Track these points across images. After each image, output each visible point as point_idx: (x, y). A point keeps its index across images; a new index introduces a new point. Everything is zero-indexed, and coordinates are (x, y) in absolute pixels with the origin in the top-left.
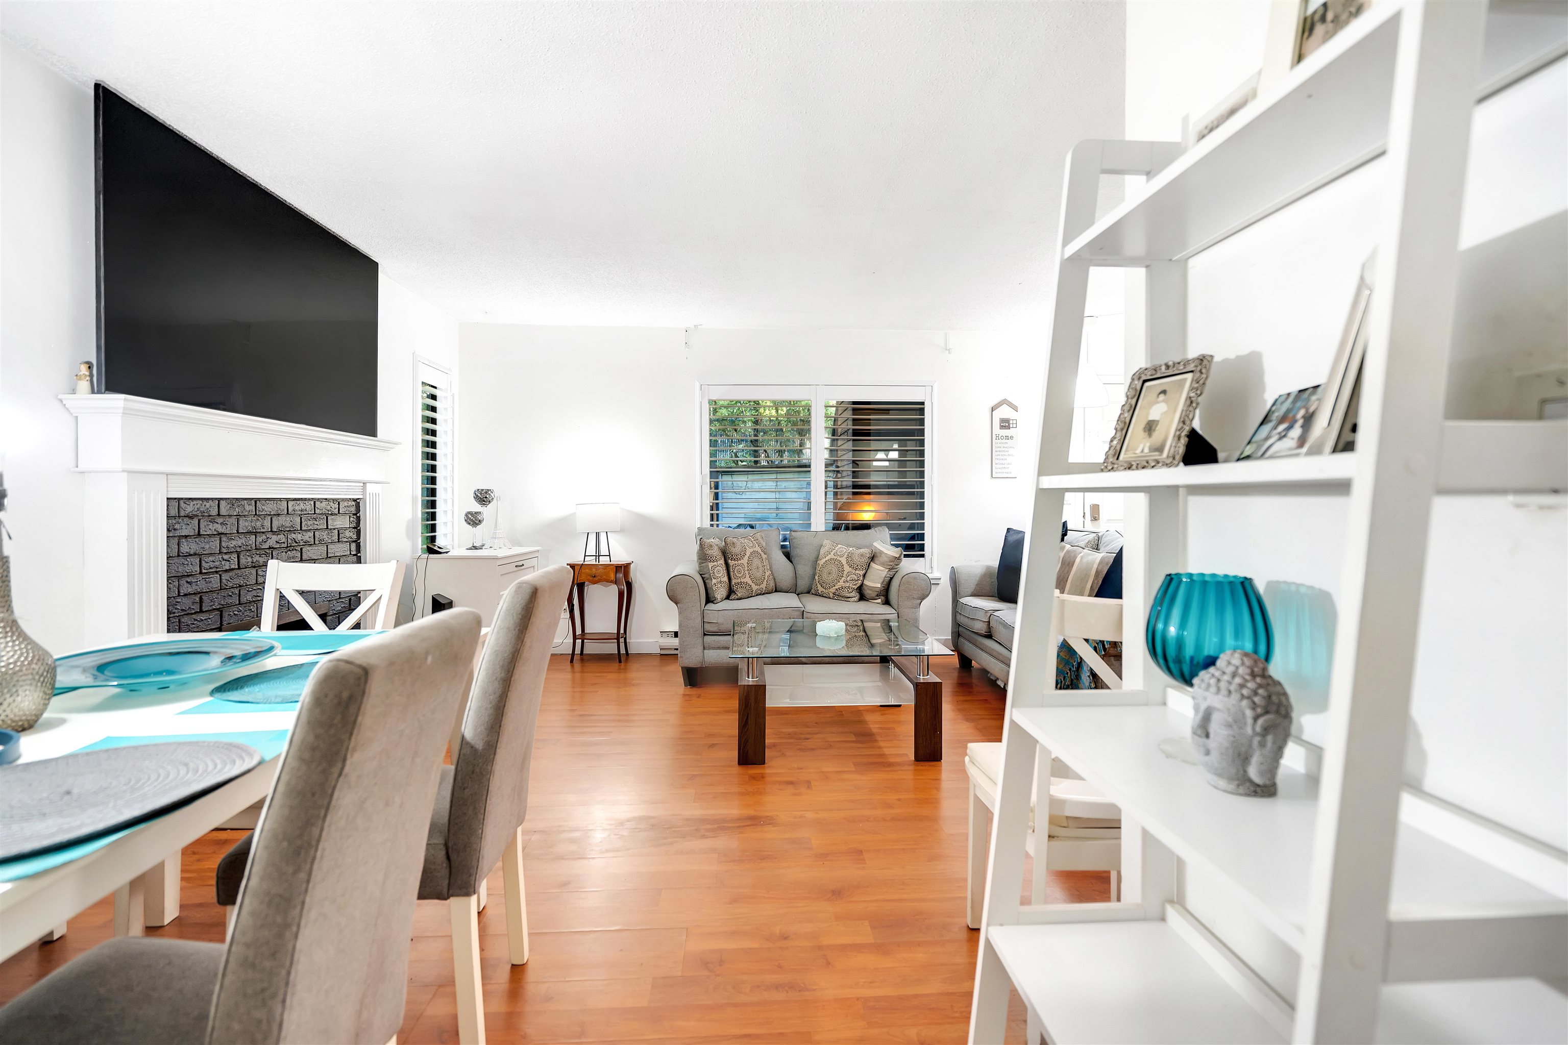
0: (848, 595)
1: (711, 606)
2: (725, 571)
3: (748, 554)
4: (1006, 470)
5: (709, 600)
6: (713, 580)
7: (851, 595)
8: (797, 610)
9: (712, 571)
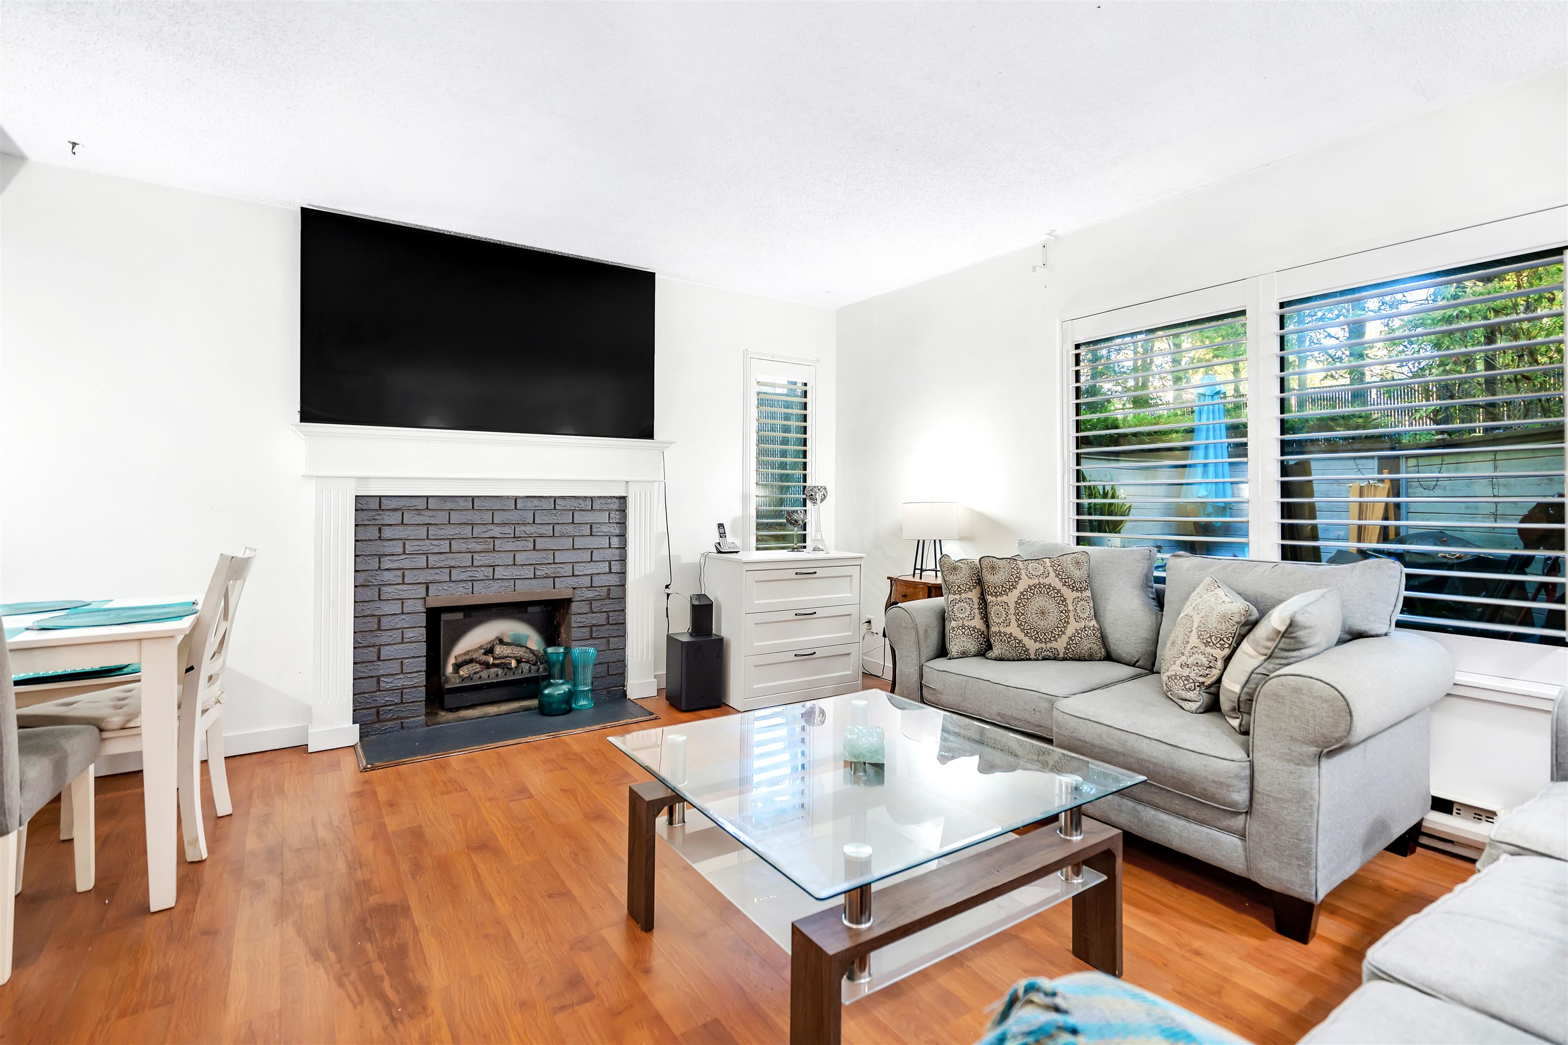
0: (1184, 694)
1: (941, 664)
2: (977, 611)
3: (1021, 587)
5: (942, 652)
6: (953, 622)
7: (1191, 695)
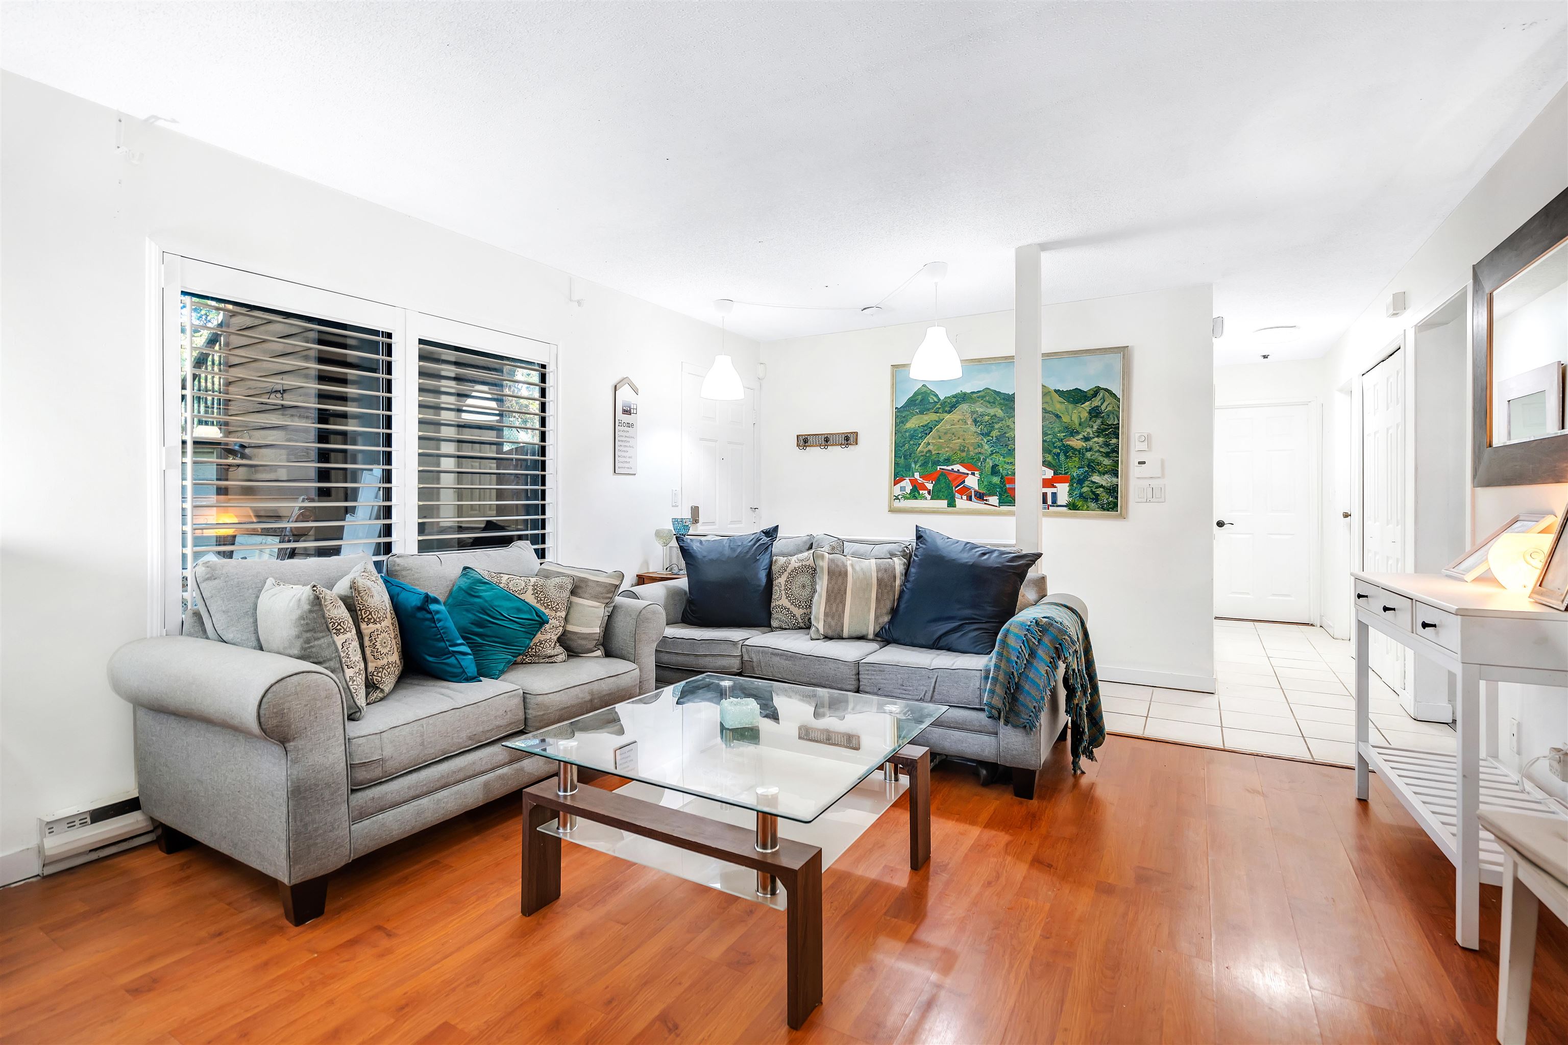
0: (552, 652)
4: (627, 465)
7: (555, 651)
8: (515, 695)
9: (344, 652)
